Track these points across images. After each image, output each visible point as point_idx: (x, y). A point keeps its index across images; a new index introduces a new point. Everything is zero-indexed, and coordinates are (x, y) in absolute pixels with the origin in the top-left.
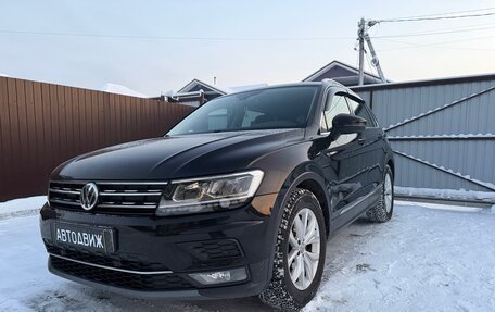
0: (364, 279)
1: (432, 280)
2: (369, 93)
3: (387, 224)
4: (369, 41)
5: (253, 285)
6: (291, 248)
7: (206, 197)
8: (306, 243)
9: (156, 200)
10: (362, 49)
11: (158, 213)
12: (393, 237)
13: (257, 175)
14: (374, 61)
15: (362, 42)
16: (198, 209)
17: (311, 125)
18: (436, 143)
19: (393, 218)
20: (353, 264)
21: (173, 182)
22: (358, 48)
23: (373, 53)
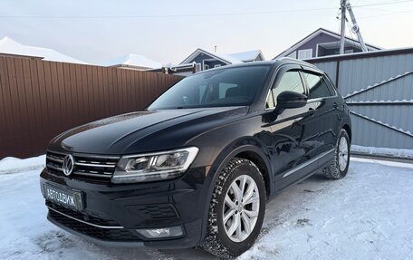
0: (301, 232)
1: (359, 237)
2: (336, 63)
3: (340, 181)
4: (350, 10)
5: (187, 240)
6: (228, 208)
7: (152, 169)
8: (244, 203)
9: (112, 171)
10: (344, 17)
11: (112, 181)
12: (341, 194)
13: (193, 152)
14: (355, 28)
15: (343, 11)
16: (143, 179)
17: (256, 103)
18: (396, 107)
19: (347, 175)
20: (295, 218)
21: (124, 157)
22: (340, 17)
23: (354, 21)
